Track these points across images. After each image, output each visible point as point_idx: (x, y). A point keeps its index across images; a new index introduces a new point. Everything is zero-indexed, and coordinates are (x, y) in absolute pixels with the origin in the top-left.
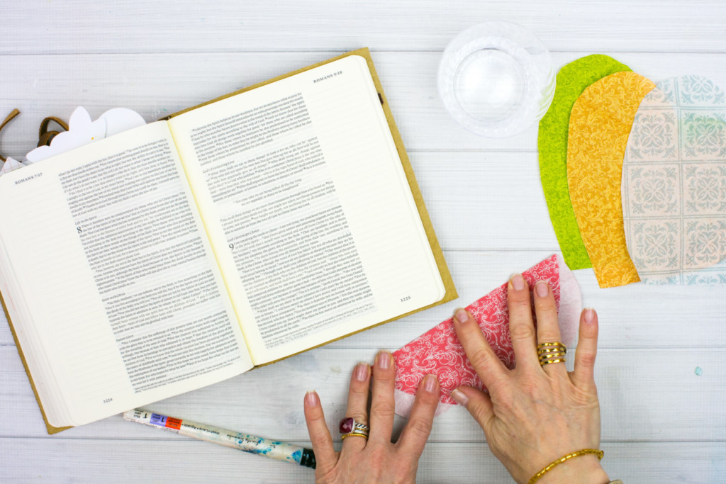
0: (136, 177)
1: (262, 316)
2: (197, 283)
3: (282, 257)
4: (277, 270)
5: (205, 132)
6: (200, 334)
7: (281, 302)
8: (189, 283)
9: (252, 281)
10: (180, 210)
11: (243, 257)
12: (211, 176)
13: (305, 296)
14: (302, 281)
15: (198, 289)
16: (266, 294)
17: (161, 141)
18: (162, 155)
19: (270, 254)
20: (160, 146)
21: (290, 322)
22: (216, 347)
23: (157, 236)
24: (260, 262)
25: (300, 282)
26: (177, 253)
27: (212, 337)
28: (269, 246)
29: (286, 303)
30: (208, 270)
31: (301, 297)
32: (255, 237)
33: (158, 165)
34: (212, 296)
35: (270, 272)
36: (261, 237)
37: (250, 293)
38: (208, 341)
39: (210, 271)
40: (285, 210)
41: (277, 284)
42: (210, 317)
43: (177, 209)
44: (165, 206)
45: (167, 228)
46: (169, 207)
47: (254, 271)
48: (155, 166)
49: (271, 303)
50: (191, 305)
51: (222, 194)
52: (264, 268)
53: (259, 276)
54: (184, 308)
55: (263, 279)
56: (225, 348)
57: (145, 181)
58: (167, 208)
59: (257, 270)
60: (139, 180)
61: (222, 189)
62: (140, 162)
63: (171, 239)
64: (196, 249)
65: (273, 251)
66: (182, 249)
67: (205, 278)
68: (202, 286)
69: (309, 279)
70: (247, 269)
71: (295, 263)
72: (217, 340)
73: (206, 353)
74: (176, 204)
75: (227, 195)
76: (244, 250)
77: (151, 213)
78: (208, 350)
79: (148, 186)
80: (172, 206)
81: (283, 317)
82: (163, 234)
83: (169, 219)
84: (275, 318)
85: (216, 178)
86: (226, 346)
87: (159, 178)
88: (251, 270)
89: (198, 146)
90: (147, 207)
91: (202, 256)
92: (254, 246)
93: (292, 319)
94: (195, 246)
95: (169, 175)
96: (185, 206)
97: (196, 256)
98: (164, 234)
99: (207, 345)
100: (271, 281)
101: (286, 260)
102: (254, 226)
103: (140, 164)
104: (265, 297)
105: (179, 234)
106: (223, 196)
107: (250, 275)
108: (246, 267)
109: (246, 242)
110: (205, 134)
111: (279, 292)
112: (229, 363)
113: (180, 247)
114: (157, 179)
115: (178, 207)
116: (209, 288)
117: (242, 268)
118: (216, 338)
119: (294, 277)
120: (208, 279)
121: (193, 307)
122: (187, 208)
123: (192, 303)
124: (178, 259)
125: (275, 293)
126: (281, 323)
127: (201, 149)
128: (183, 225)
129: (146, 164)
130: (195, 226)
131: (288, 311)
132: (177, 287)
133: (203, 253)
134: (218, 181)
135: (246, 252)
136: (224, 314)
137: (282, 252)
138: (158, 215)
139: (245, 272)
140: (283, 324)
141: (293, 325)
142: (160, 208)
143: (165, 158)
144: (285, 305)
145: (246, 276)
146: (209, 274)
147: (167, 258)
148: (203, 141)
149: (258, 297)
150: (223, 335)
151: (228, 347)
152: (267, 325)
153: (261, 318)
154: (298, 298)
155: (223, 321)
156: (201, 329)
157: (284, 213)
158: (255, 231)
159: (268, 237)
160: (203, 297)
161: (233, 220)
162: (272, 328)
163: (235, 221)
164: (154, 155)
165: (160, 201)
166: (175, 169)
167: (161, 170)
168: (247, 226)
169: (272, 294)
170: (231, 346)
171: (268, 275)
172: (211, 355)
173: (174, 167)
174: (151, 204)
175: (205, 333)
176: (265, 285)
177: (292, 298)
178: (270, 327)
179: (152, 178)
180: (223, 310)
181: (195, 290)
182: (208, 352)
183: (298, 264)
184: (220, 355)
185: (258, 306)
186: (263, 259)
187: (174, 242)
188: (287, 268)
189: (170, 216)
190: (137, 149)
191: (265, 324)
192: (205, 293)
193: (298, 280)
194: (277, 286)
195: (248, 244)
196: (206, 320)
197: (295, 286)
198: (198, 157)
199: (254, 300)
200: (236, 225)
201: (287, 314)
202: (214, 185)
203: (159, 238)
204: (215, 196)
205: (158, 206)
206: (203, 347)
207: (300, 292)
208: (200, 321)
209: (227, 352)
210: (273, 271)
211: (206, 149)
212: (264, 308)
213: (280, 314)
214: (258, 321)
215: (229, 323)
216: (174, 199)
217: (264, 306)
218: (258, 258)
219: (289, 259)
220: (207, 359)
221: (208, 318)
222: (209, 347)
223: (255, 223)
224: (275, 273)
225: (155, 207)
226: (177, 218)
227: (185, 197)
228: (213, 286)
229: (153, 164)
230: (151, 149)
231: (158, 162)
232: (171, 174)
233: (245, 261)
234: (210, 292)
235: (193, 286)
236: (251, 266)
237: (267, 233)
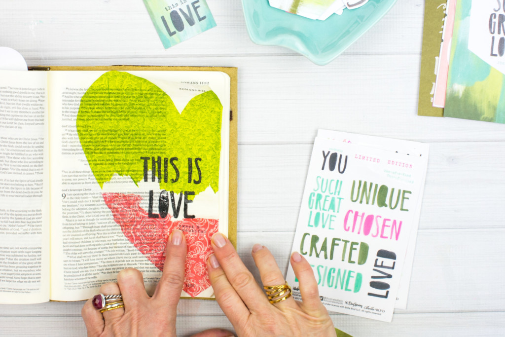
0: (7, 111)
1: (70, 261)
2: (26, 217)
3: (102, 217)
4: (95, 227)
5: (76, 93)
6: (12, 259)
7: (89, 254)
8: (19, 215)
9: (71, 230)
10: (34, 153)
11: (71, 208)
12: (67, 132)
13: (109, 255)
14: (111, 242)
15: (24, 222)
16: (80, 244)
17: (41, 89)
18: (36, 101)
19: (94, 212)
20: (38, 93)
21: (91, 273)
22: (21, 275)
23: (6, 167)
24: (83, 217)
25: (110, 242)
26: (17, 187)
27: (22, 265)
28: (94, 205)
29: (94, 256)
30: (39, 209)
31: (107, 255)
32: (86, 194)
33: (30, 109)
34: (34, 231)
35: (89, 227)
36: (91, 196)
37: (67, 239)
38: (17, 267)
39: (40, 210)
40: (118, 180)
41: (91, 238)
42: (26, 248)
43: (32, 151)
44: (23, 145)
45: (17, 164)
46: (26, 147)
47: (76, 222)
48: (27, 109)
49: (81, 253)
50: (14, 233)
51: (71, 150)
52: (85, 222)
53: (78, 228)
54: (7, 233)
55: (81, 231)
56: (29, 278)
57: (14, 118)
58: (24, 147)
59: (78, 222)
60: (9, 115)
61: (72, 146)
62: (16, 100)
63: (17, 173)
64: (36, 189)
65: (97, 210)
66: (23, 185)
67: (33, 215)
68: (29, 221)
69: (118, 242)
70: (70, 219)
71: (112, 226)
72: (25, 269)
73: (11, 276)
74: (33, 147)
75: (75, 152)
76: (73, 202)
77: (9, 146)
78: (14, 274)
79: (15, 124)
80: (29, 147)
81: (87, 268)
82: (12, 167)
83: (22, 156)
84: (80, 266)
85: (71, 135)
86: (31, 276)
87: (26, 120)
88: (73, 221)
89: (66, 103)
90: (8, 140)
91: (38, 196)
92: (83, 201)
93: (93, 271)
94: (35, 186)
95: (36, 120)
96: (39, 151)
97: (32, 194)
98: (14, 168)
99: (15, 270)
100: (87, 234)
101: (105, 221)
102: (89, 185)
103: (15, 102)
104: (77, 246)
105: (26, 172)
106: (71, 152)
107: (70, 224)
108: (70, 217)
109: (78, 196)
110: (75, 95)
111: (90, 245)
112: (28, 291)
113: (23, 183)
114: (24, 120)
115: (33, 149)
116: (33, 224)
117: (67, 217)
118: (24, 267)
119: (107, 237)
120: (36, 217)
121: (15, 235)
122: (41, 153)
123: (15, 232)
124: (17, 192)
125: (87, 246)
126: (83, 272)
127: (67, 106)
128: (32, 166)
129: (20, 104)
130: (42, 169)
131: (92, 264)
132: (8, 214)
133: (40, 194)
134: (72, 138)
135: (74, 204)
136: (39, 250)
137: (104, 214)
138: (14, 150)
139: (68, 221)
140: (85, 273)
141: (93, 276)
142: (18, 145)
143: (37, 105)
144: (91, 258)
145: (67, 224)
146: (39, 213)
147: (8, 188)
148: (72, 101)
149: (72, 244)
150: (31, 267)
151: (32, 278)
152: (71, 270)
153: (69, 263)
154: (103, 255)
155: (35, 256)
156: (15, 256)
157: (117, 182)
158: (87, 190)
159: (97, 198)
160: (27, 230)
161: (73, 174)
162: (74, 274)
163: (75, 176)
164: (29, 99)
165: (20, 139)
166: (43, 116)
167: (30, 114)
168: (83, 183)
169: (84, 246)
170: (34, 278)
171: (86, 229)
172: (15, 280)
173: (43, 114)
174: (12, 139)
175: (17, 260)
176: (81, 237)
177: (99, 254)
178: (74, 272)
179: (20, 118)
180: (40, 246)
181: (22, 222)
182: (13, 276)
183: (113, 228)
184: (22, 282)
185: (69, 252)
186: (87, 215)
187: (18, 177)
188: (103, 228)
189: (23, 155)
190: (18, 89)
191: (70, 268)
192: (29, 227)
193: (108, 241)
194: (91, 240)
195: (79, 198)
196: (22, 250)
197: (104, 245)
198: (63, 112)
199: (68, 246)
200: (74, 180)
201: (91, 265)
202: (67, 140)
203: (8, 169)
204: (65, 150)
205: (17, 143)
206: (11, 270)
207: (107, 251)
208: (16, 248)
209: (29, 282)
210: (91, 227)
211: (71, 108)
212: (74, 256)
213: (85, 264)
214: (66, 265)
215: (40, 259)
216: (33, 141)
217: (75, 254)
218: (83, 213)
219: (108, 221)
220: (11, 281)
221: (24, 248)
222: (15, 272)
223: (89, 183)
224: (92, 229)
225: (14, 143)
226: (28, 158)
227: (42, 143)
228: (38, 224)
229: (25, 107)
230: (29, 93)
231: (31, 107)
232: (38, 120)
233: (71, 211)
234: (34, 228)
235: (21, 219)
236: (75, 217)
237: (97, 194)
